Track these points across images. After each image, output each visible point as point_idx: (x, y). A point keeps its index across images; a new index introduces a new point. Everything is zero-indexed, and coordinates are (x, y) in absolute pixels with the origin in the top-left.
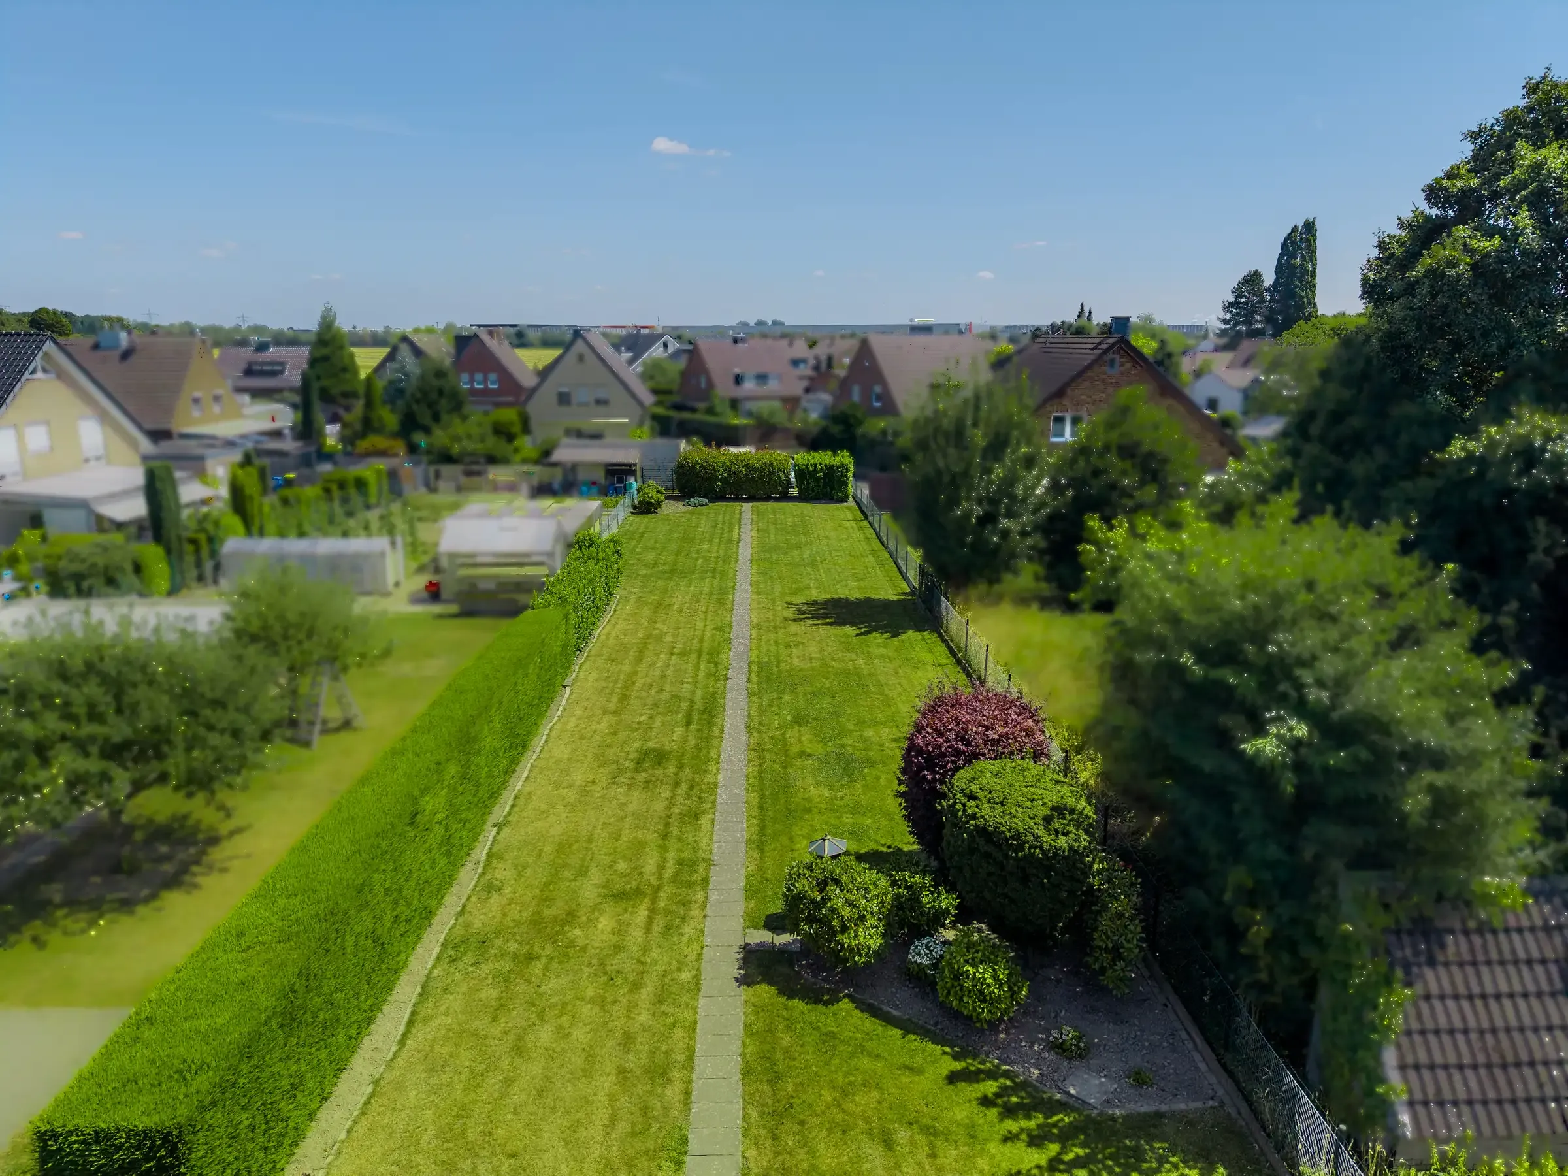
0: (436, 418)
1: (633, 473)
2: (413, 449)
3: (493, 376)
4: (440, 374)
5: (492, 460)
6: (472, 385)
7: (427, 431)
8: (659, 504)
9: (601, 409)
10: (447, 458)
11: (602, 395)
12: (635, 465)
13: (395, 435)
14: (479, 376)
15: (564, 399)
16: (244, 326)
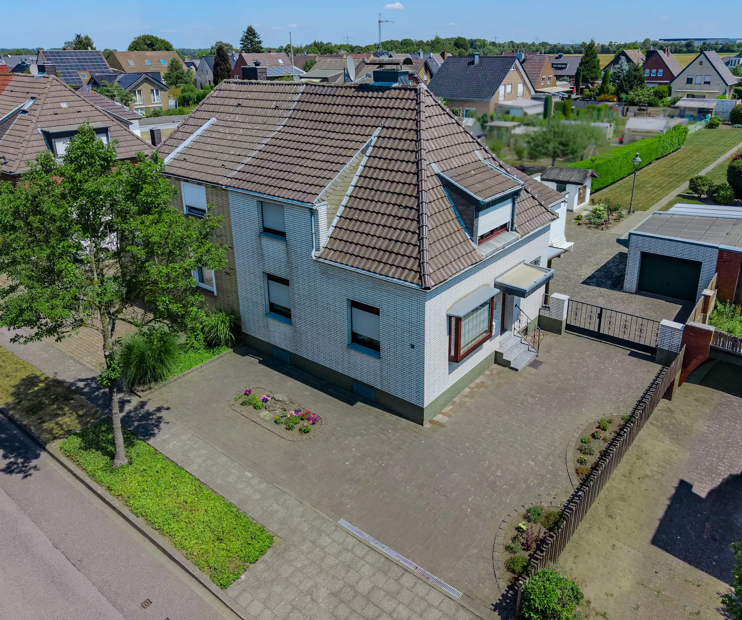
0: (631, 88)
1: (711, 112)
2: (620, 100)
3: (661, 71)
4: (637, 69)
5: (651, 105)
6: (650, 75)
7: (627, 93)
8: (717, 125)
9: (707, 86)
10: (632, 103)
11: (707, 80)
12: (712, 109)
13: (613, 94)
14: (654, 71)
15: (689, 81)
16: (537, 43)
